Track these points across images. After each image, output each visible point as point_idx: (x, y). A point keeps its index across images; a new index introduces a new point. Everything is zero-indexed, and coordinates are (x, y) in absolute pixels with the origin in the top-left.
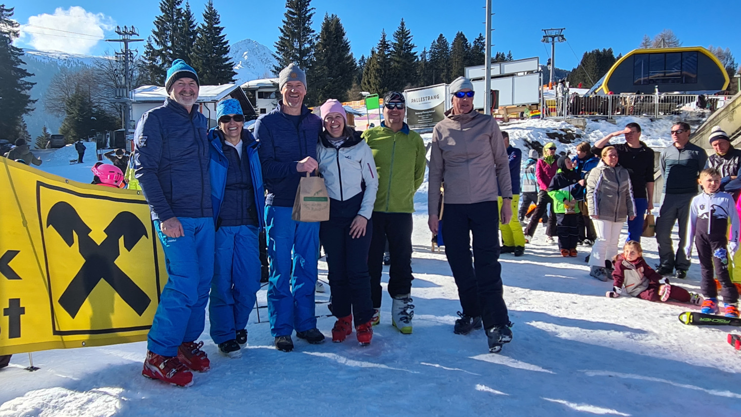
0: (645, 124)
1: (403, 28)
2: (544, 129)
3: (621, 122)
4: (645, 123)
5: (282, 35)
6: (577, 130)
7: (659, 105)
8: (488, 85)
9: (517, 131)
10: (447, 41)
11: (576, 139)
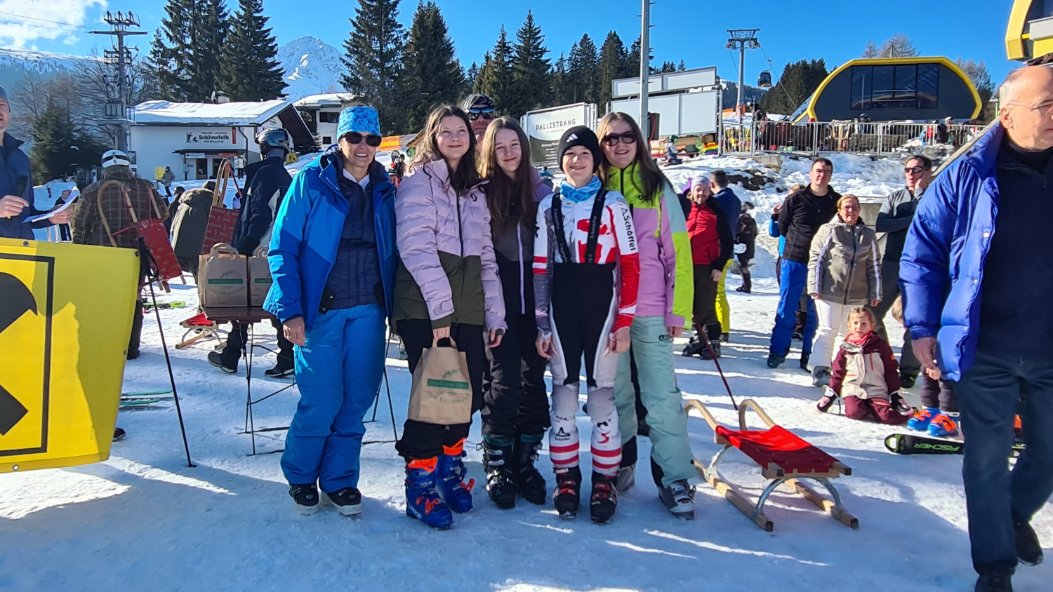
0: (864, 165)
1: (530, 24)
4: (863, 162)
5: (354, 30)
6: (769, 172)
7: (883, 136)
8: (645, 105)
9: (684, 172)
10: (595, 44)
11: (767, 185)
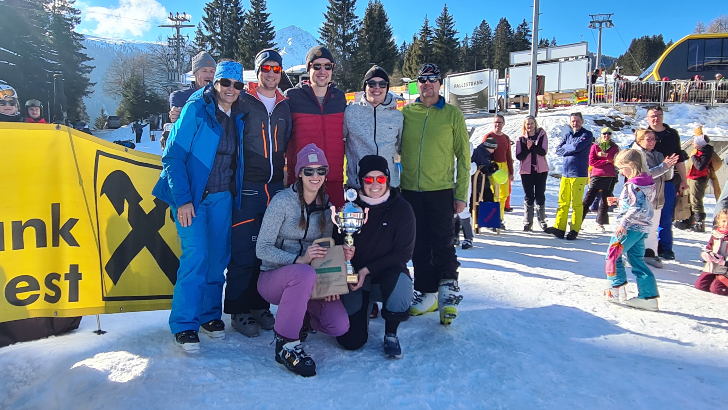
0: (700, 112)
1: (446, 13)
2: (591, 116)
3: (673, 110)
4: (699, 110)
5: (326, 21)
6: (626, 118)
7: (716, 92)
8: (534, 70)
9: (563, 118)
10: (490, 27)
11: (625, 127)
